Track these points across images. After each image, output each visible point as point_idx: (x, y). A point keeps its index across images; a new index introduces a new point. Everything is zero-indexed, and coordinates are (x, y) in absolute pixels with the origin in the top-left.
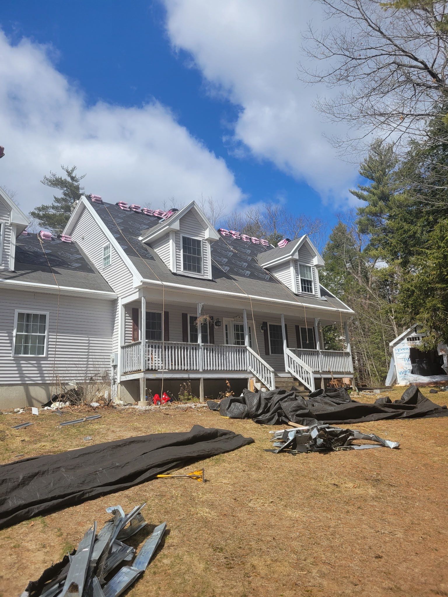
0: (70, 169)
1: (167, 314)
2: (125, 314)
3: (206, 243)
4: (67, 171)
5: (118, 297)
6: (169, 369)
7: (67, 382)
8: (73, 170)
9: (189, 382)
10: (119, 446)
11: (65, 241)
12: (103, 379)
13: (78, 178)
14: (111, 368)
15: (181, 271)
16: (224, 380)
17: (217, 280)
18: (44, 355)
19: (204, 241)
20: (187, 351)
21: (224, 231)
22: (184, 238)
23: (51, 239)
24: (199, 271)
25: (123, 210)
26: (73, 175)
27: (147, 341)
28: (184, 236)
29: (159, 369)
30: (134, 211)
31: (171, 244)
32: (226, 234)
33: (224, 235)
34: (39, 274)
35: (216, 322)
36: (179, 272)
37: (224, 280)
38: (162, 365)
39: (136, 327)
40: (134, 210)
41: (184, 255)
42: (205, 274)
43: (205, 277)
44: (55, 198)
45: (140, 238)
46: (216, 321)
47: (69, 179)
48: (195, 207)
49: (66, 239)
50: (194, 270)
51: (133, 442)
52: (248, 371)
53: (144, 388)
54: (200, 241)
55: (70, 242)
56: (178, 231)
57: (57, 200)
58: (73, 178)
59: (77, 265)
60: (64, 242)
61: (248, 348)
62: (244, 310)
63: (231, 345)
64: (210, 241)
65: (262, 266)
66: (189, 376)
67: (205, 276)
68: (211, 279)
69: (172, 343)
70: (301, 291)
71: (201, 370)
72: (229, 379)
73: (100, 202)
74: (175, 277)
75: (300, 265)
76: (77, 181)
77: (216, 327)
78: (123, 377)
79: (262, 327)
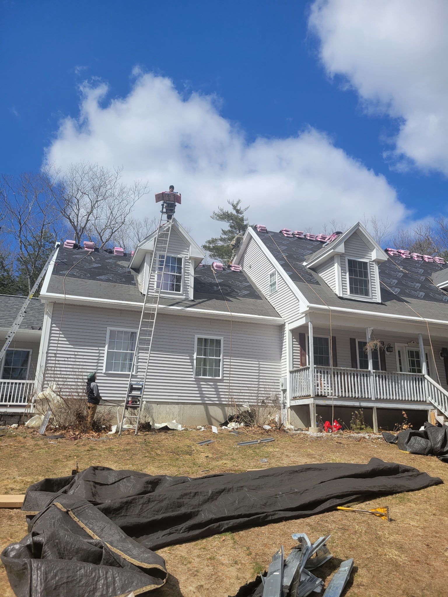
0: (235, 203)
1: (334, 339)
2: (293, 339)
3: (373, 264)
4: (233, 205)
5: (285, 323)
6: (339, 396)
7: (241, 403)
8: (238, 204)
9: (362, 411)
10: (296, 471)
11: (234, 270)
12: (273, 403)
13: (242, 210)
14: (280, 392)
15: (348, 294)
16: (400, 410)
17: (387, 303)
18: (220, 378)
19: (371, 263)
20: (357, 378)
21: (391, 251)
22: (350, 261)
23: (222, 269)
24: (367, 294)
25: (287, 237)
26: (238, 208)
27: (315, 366)
28: (349, 258)
29: (328, 395)
30: (298, 237)
31: (336, 267)
32: (394, 254)
33: (392, 255)
34: (214, 301)
35: (387, 348)
36: (345, 296)
37: (395, 303)
38: (332, 391)
39: (303, 352)
40: (297, 236)
41: (350, 278)
42: (373, 297)
43: (373, 300)
44: (223, 231)
45: (305, 264)
46: (387, 346)
47: (234, 212)
48: (360, 228)
49: (235, 268)
50: (362, 293)
51: (309, 469)
52: (428, 402)
53: (314, 414)
54: (367, 263)
55: (239, 271)
56: (343, 254)
57: (225, 233)
58: (238, 211)
59: (246, 292)
60: (233, 271)
61: (426, 376)
62: (420, 335)
63: (405, 373)
64: (378, 262)
65: (438, 287)
66: (360, 404)
67: (373, 299)
68: (380, 302)
69: (341, 369)
71: (373, 399)
72: (405, 410)
73: (265, 231)
74: (341, 301)
76: (241, 213)
77: (387, 353)
78: (292, 402)
79: (441, 353)
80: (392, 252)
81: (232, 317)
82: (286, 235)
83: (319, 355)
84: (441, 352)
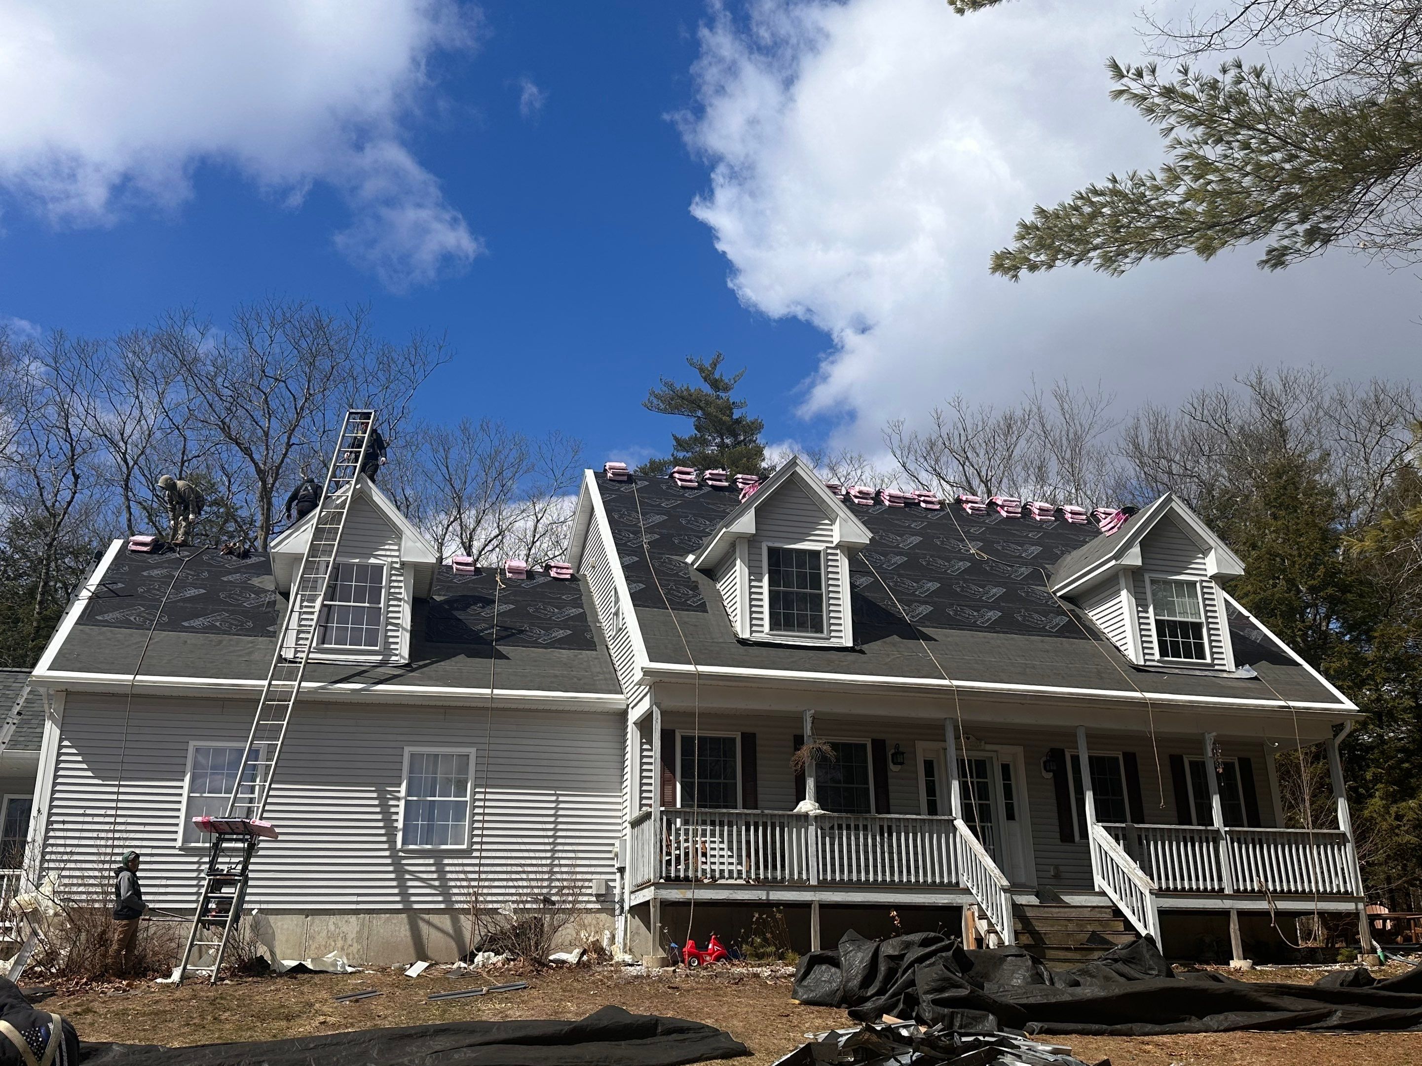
0: (707, 365)
1: (749, 740)
2: (642, 744)
3: (836, 555)
4: (701, 370)
5: (628, 705)
6: (757, 879)
7: (495, 906)
8: (714, 365)
9: (779, 912)
11: (556, 575)
12: (598, 902)
13: (727, 381)
14: (614, 873)
15: (765, 633)
16: (886, 907)
17: (865, 647)
18: (464, 847)
19: (829, 551)
21: (967, 502)
22: (774, 553)
23: (524, 577)
24: (817, 627)
25: (683, 487)
26: (717, 376)
27: (663, 809)
28: (771, 544)
29: (722, 877)
30: (712, 486)
31: (740, 571)
32: (972, 508)
33: (970, 511)
35: (893, 755)
36: (757, 637)
37: (894, 644)
38: (739, 868)
39: (668, 774)
40: (710, 483)
41: (770, 591)
42: (833, 634)
43: (834, 642)
44: (676, 439)
45: (690, 559)
46: (893, 751)
47: (707, 389)
48: (798, 469)
49: (559, 571)
50: (802, 626)
52: (961, 886)
53: (655, 923)
54: (818, 553)
55: (568, 576)
56: (754, 535)
57: (680, 444)
58: (715, 385)
59: (560, 634)
60: (554, 578)
61: (960, 823)
62: (948, 722)
64: (850, 550)
65: (1055, 593)
66: (768, 894)
67: (832, 640)
68: (850, 644)
70: (1157, 656)
71: (813, 882)
72: (898, 907)
73: (625, 478)
74: (742, 649)
75: (1153, 582)
76: (726, 389)
77: (893, 767)
78: (633, 897)
79: (1045, 763)
80: (970, 505)
81: (493, 699)
82: (679, 483)
83: (709, 781)
84: (1044, 759)
